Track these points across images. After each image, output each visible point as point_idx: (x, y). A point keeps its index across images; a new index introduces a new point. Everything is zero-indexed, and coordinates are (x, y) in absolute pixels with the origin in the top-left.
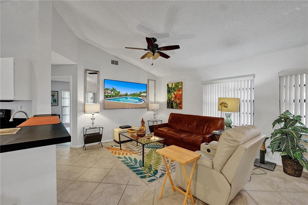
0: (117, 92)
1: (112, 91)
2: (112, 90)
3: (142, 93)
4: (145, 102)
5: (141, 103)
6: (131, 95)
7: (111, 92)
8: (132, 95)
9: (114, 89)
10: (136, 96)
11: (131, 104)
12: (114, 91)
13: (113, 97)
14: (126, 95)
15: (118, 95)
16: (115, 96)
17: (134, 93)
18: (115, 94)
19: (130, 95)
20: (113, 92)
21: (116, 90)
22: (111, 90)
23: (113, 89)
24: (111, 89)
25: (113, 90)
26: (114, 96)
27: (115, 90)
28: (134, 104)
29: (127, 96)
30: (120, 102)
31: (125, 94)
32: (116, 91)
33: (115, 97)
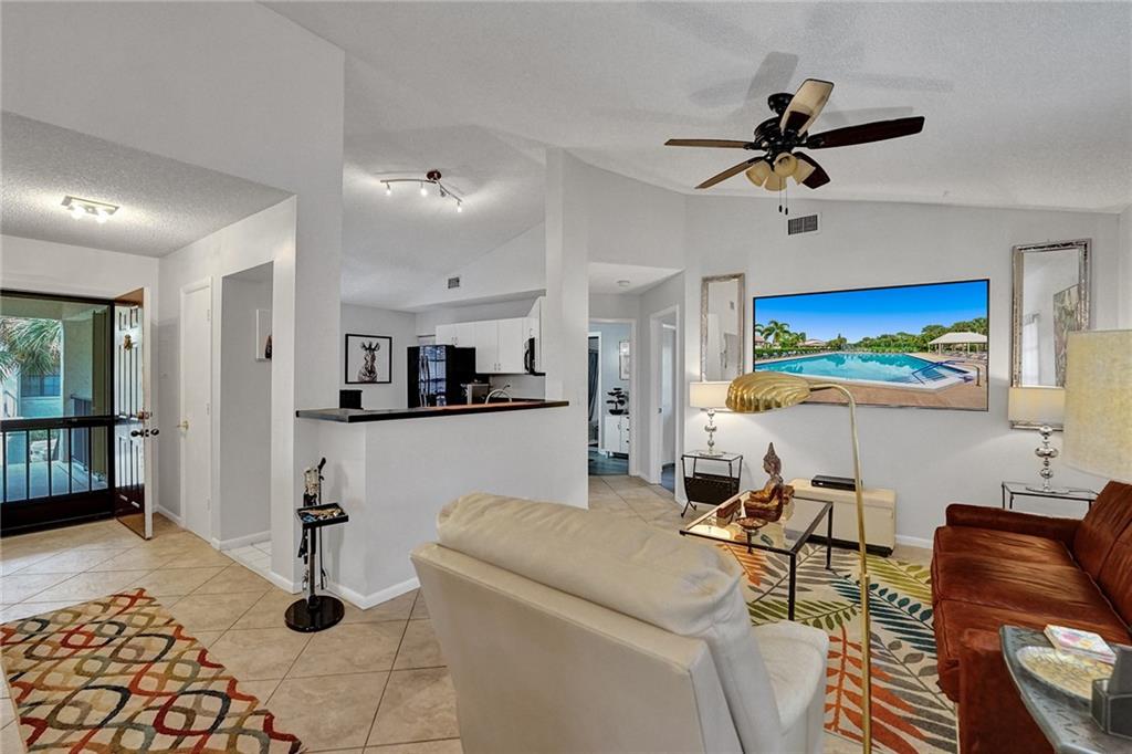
0: (790, 335)
1: (769, 334)
2: (769, 332)
3: (943, 331)
4: (966, 380)
5: (931, 385)
6: (867, 344)
7: (766, 338)
8: (866, 346)
9: (776, 324)
10: (899, 346)
11: (862, 386)
12: (777, 335)
13: (771, 355)
14: (838, 345)
15: (796, 347)
16: (780, 353)
17: (885, 337)
18: (783, 344)
19: (855, 345)
20: (771, 339)
21: (786, 328)
22: (767, 330)
23: (772, 325)
24: (766, 326)
25: (776, 329)
26: (775, 351)
27: (781, 328)
28: (884, 388)
29: (839, 348)
30: (802, 375)
31: (830, 344)
32: (786, 332)
33: (780, 356)
